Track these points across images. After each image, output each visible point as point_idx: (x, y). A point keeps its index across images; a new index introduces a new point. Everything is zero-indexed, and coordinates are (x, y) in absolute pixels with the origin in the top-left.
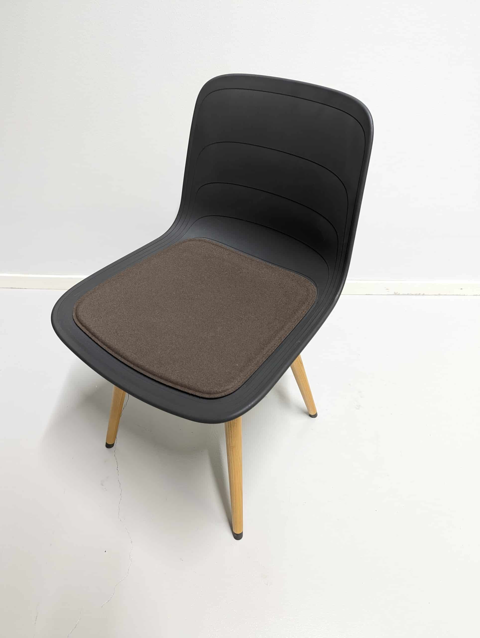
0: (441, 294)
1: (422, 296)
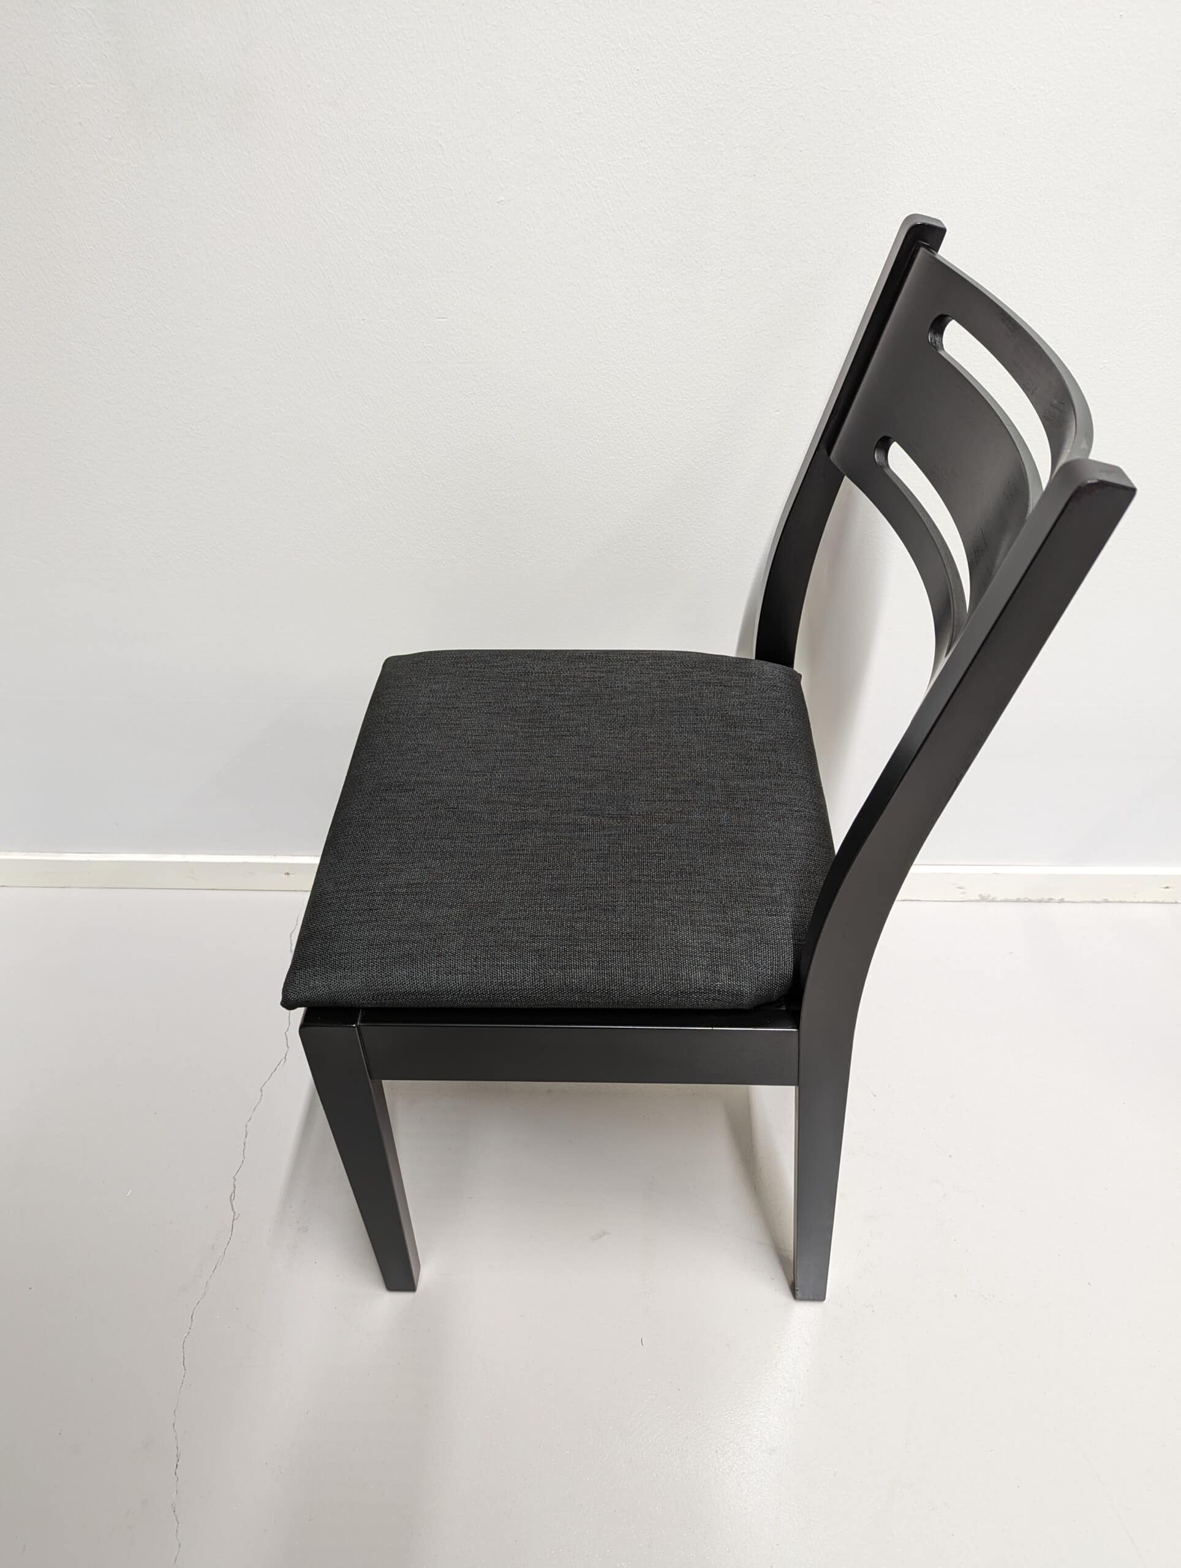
1: (1056, 904)
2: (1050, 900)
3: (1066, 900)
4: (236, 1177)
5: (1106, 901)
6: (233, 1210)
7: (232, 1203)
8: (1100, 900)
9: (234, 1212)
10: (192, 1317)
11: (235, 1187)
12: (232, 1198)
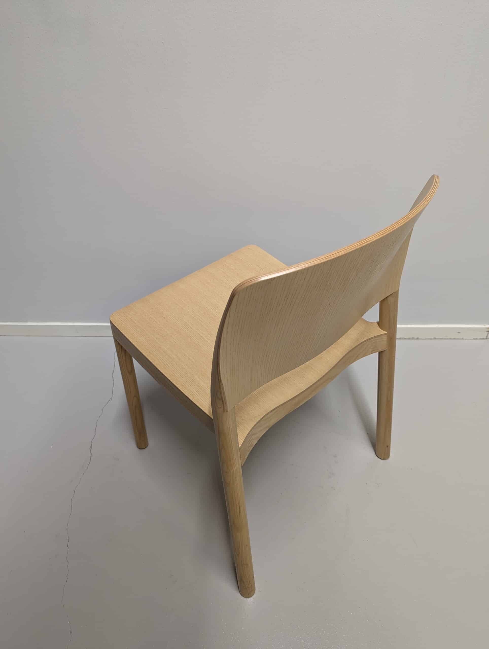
0: (437, 338)
1: (416, 340)
2: (413, 338)
3: (420, 338)
4: (93, 441)
5: (435, 339)
6: (91, 452)
7: (90, 451)
8: (432, 338)
9: (91, 454)
10: (75, 491)
11: (91, 445)
12: (91, 448)
